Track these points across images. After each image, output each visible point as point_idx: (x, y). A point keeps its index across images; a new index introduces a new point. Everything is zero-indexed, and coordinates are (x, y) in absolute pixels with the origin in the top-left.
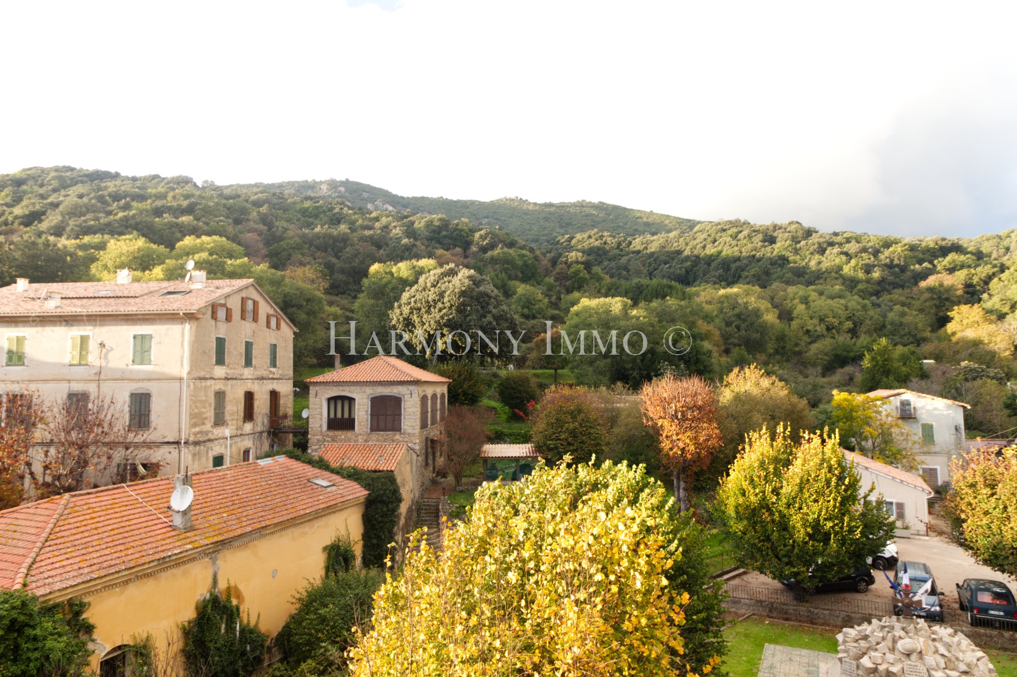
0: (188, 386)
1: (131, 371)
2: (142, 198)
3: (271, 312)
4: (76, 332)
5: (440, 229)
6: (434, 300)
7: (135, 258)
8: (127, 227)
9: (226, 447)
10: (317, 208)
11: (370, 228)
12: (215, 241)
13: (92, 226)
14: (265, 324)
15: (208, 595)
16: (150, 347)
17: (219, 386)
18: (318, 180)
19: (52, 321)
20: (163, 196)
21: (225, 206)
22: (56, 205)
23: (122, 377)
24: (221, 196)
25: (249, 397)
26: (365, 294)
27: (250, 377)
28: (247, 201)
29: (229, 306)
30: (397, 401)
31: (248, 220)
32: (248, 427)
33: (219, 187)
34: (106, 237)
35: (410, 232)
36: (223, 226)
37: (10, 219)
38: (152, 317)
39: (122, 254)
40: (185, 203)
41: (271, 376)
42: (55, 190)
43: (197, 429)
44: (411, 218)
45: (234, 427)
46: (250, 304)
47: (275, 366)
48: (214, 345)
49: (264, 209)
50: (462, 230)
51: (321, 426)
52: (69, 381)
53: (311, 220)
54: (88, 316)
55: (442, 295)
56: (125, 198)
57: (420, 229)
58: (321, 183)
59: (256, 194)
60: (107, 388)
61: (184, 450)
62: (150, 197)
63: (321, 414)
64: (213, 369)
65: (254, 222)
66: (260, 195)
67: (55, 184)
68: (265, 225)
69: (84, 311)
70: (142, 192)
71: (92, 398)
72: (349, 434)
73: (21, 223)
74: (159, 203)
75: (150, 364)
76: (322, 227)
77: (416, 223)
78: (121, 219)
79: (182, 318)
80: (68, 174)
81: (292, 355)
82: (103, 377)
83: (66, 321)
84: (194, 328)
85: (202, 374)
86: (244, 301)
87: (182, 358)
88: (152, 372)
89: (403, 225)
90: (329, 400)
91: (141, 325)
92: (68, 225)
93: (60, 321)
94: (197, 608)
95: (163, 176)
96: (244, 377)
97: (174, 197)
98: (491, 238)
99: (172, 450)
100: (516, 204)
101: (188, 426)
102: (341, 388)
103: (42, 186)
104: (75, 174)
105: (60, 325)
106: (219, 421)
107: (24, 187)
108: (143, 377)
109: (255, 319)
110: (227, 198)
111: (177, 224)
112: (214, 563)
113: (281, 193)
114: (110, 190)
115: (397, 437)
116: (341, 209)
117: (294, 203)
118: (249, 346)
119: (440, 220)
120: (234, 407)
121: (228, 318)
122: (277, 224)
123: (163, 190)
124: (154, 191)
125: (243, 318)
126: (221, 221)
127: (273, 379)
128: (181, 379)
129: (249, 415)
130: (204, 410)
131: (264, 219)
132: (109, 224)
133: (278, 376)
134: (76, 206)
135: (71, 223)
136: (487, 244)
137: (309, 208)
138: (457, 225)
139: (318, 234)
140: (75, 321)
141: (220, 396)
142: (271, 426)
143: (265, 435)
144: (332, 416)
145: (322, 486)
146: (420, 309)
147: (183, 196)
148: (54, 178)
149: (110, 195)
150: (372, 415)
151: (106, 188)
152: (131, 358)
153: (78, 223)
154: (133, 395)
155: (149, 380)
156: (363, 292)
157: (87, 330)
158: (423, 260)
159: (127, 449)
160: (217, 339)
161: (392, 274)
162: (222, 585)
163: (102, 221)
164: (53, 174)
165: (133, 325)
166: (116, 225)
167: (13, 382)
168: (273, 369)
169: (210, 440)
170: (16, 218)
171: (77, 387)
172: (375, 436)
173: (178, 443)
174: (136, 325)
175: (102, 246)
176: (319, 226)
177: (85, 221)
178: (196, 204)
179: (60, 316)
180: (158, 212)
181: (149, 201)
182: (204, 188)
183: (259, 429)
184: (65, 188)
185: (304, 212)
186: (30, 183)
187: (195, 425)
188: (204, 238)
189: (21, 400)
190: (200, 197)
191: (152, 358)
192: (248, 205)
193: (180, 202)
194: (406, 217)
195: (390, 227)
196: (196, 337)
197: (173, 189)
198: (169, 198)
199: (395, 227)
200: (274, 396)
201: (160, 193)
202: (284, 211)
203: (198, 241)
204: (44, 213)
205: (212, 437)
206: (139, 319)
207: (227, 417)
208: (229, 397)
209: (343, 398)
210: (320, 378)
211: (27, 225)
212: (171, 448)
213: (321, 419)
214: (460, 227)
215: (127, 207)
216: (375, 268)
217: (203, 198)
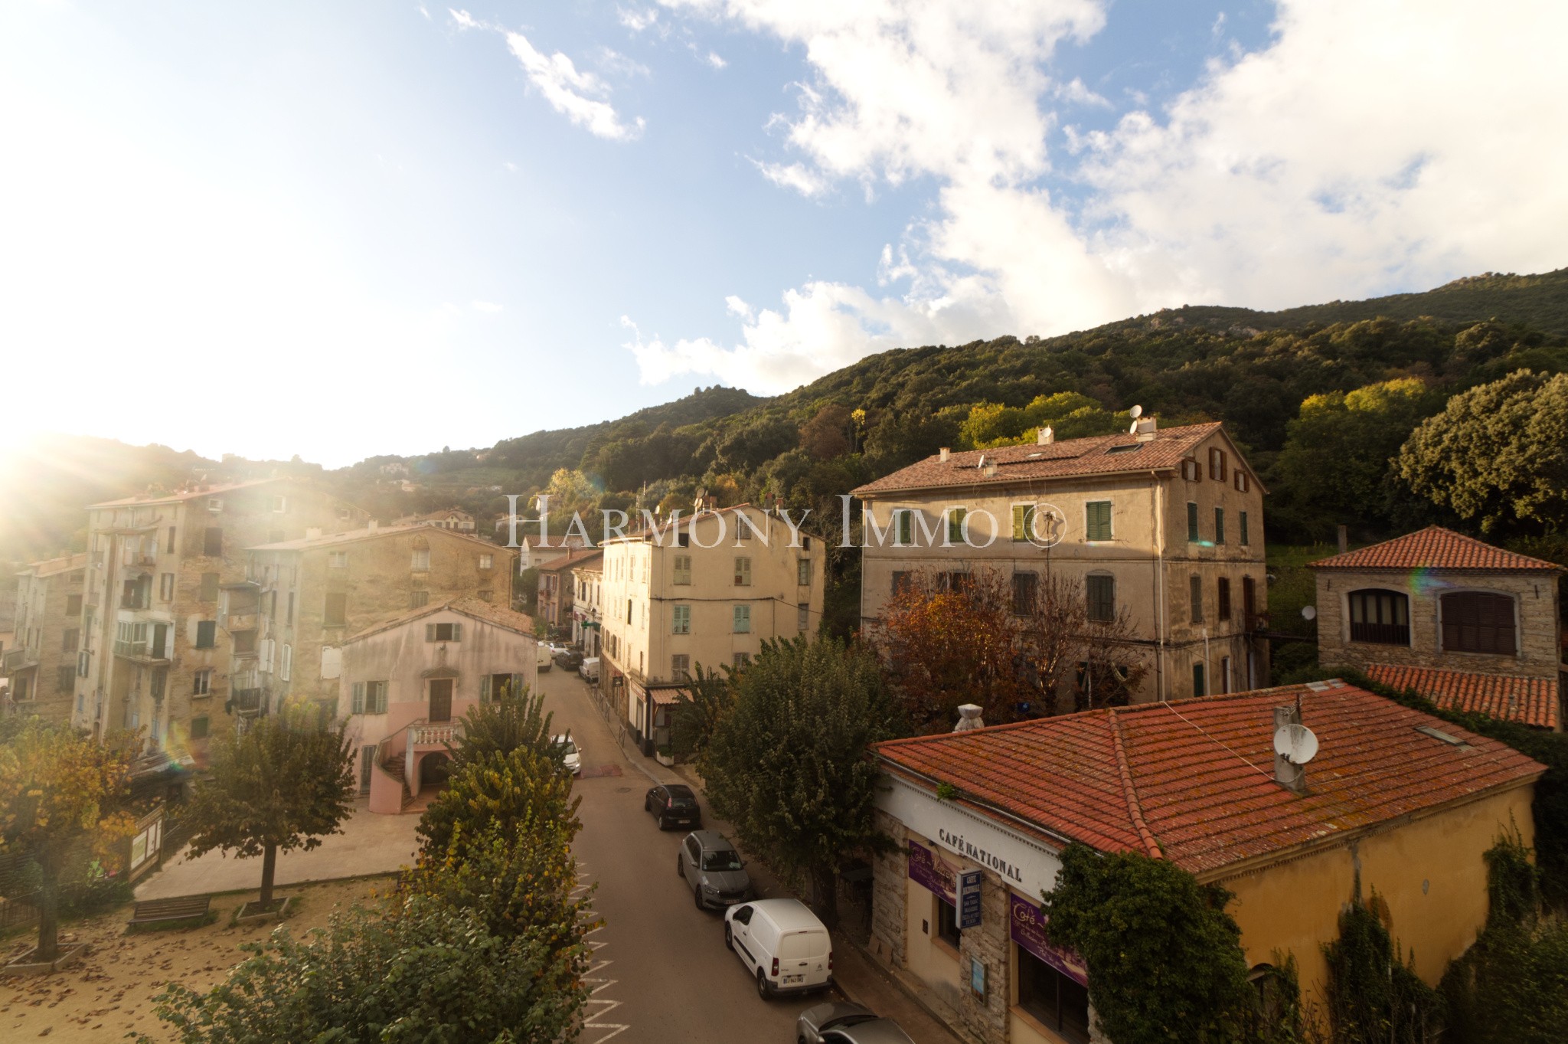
0: (1165, 569)
1: (1087, 548)
2: (973, 366)
3: (1239, 467)
4: (1020, 502)
5: (1380, 339)
6: (1501, 434)
7: (997, 424)
8: (972, 396)
9: (1205, 653)
10: (1170, 343)
11: (1261, 355)
12: (1068, 398)
13: (941, 399)
14: (1233, 485)
15: (1351, 906)
16: (1109, 519)
17: (1193, 569)
18: (1146, 314)
19: (991, 491)
20: (993, 360)
21: (1058, 360)
22: (902, 385)
23: (1074, 554)
24: (1049, 350)
25: (1224, 584)
26: (1295, 441)
27: (1222, 558)
28: (1081, 350)
29: (1198, 460)
30: (1504, 605)
31: (1088, 371)
32: (1224, 627)
33: (1045, 341)
34: (965, 406)
35: (1327, 349)
36: (1068, 380)
37: (868, 403)
38: (1110, 479)
39: (985, 421)
40: (1018, 363)
41: (1243, 557)
42: (893, 373)
43: (1176, 627)
44: (1323, 332)
45: (1210, 627)
46: (1217, 454)
47: (1245, 542)
48: (1186, 514)
49: (1108, 355)
50: (1425, 334)
51: (1341, 634)
52: (1014, 559)
53: (1165, 359)
54: (1032, 482)
55: (1518, 424)
56: (959, 367)
57: (1342, 344)
58: (1151, 317)
59: (1090, 340)
60: (1057, 567)
61: (1164, 655)
62: (981, 363)
63: (1340, 616)
64: (1186, 546)
65: (1096, 372)
66: (1095, 341)
67: (892, 367)
68: (1108, 373)
69: (1029, 477)
70: (972, 360)
71: (1041, 578)
72: (1399, 650)
73: (878, 407)
74: (992, 368)
75: (1109, 539)
76: (1191, 363)
77: (1334, 336)
78: (966, 388)
79: (1153, 478)
80: (901, 356)
81: (1262, 528)
82: (1051, 555)
83: (1006, 490)
84: (1167, 491)
85: (1177, 552)
86: (1211, 451)
87: (1154, 531)
88: (1113, 549)
89: (1313, 342)
90: (1351, 595)
91: (1095, 490)
92: (920, 401)
93: (1000, 491)
94: (1340, 925)
95: (985, 340)
96: (1217, 557)
97: (1005, 360)
98: (1493, 336)
99: (1148, 653)
100: (1488, 284)
101: (1168, 622)
102: (1377, 577)
103: (881, 371)
104: (907, 355)
105: (1001, 495)
106: (1197, 619)
107: (869, 375)
108: (1101, 555)
109: (1223, 478)
110: (1060, 350)
111: (1019, 386)
112: (1354, 857)
113: (1119, 334)
114: (943, 362)
115: (1507, 663)
116: (1206, 338)
117: (1139, 343)
118: (1219, 513)
119: (1380, 324)
120: (1210, 599)
121: (1198, 478)
122: (1123, 370)
123: (992, 354)
124: (983, 357)
125: (1212, 477)
126: (1065, 375)
127: (1245, 561)
128: (1154, 558)
129: (1224, 612)
130: (1182, 602)
131: (1108, 367)
132: (955, 395)
133: (1248, 557)
134: (921, 383)
135: (922, 398)
136: (1484, 347)
137: (1160, 345)
138: (1414, 327)
139: (1186, 373)
140: (1016, 489)
141: (1196, 581)
142: (1247, 628)
143: (1241, 639)
144: (1358, 619)
145: (1448, 743)
146: (1465, 450)
147: (1013, 356)
148: (892, 361)
149: (944, 367)
150: (1445, 623)
151: (939, 361)
152: (1085, 532)
153: (928, 397)
154: (1089, 578)
155: (1110, 559)
156: (1289, 439)
157: (1030, 501)
158: (1392, 383)
159: (1105, 647)
160: (1189, 504)
161: (1342, 407)
162: (1366, 894)
163: (949, 392)
164: (889, 359)
165: (1085, 491)
166: (962, 395)
167: (955, 559)
168: (1244, 548)
169: (1190, 643)
170: (873, 401)
171: (1023, 566)
172: (1454, 658)
173: (1154, 643)
174: (1089, 490)
175: (964, 416)
176: (1187, 364)
177: (934, 395)
178: (1030, 362)
179: (1001, 485)
180: (994, 376)
181: (981, 368)
182: (1027, 345)
183: (1235, 631)
184: (900, 369)
185: (1155, 351)
186: (872, 370)
187: (1174, 621)
188: (1056, 395)
189: (965, 579)
190: (1030, 354)
191: (1113, 532)
192: (1083, 355)
193: (1013, 363)
194: (1312, 332)
195: (1292, 350)
196: (1169, 502)
197: (1001, 352)
198: (1000, 362)
199: (1300, 348)
200: (1248, 583)
201: (990, 357)
202: (1128, 354)
203: (1050, 399)
204: (895, 394)
205: (1191, 638)
206: (1093, 484)
207: (1204, 613)
208: (1204, 585)
209: (1379, 594)
210: (1334, 561)
211: (884, 406)
212: (1146, 649)
213: (1341, 624)
214: (1420, 329)
215: (962, 377)
216: (1311, 401)
217: (1034, 355)
